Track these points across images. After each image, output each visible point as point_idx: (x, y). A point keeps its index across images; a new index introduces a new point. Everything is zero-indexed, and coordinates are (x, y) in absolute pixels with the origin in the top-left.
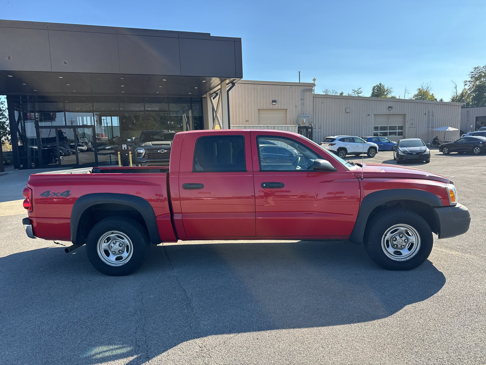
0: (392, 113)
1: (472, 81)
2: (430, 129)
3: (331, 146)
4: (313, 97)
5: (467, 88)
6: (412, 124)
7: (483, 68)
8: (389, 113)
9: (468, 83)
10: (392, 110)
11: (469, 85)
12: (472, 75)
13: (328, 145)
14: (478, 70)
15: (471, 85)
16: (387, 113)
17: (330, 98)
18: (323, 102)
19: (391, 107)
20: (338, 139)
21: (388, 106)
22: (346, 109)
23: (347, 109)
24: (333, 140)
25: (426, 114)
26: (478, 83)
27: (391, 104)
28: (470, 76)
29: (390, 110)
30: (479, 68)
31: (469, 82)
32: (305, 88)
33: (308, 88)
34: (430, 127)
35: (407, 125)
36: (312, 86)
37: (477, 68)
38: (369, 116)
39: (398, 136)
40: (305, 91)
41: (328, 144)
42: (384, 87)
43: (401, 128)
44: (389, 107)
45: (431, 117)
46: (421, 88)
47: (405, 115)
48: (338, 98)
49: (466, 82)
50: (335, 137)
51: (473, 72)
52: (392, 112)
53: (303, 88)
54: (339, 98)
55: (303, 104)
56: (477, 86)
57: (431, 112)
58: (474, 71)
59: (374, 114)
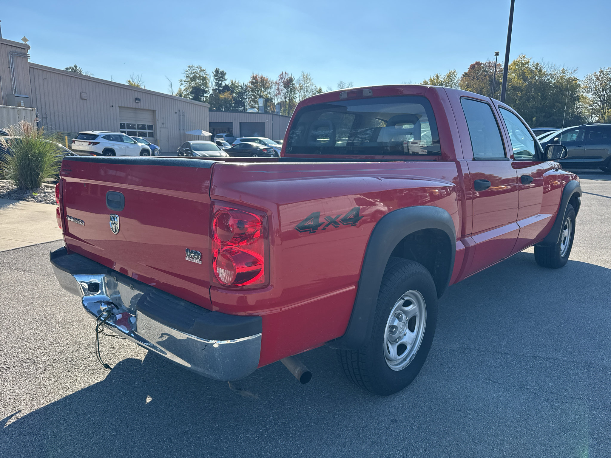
0: (139, 107)
1: (187, 81)
2: (182, 131)
3: (93, 145)
4: (29, 67)
5: (183, 88)
6: (163, 124)
7: (197, 68)
8: (137, 107)
9: (184, 83)
10: (139, 104)
11: (185, 86)
12: (187, 74)
13: (88, 143)
14: (193, 69)
15: (187, 86)
16: (134, 107)
17: (56, 73)
18: (46, 78)
19: (139, 100)
20: (101, 135)
21: (134, 98)
22: (81, 93)
23: (83, 94)
24: (95, 137)
25: (176, 113)
26: (193, 84)
27: (138, 96)
28: (185, 75)
29: (137, 103)
30: (194, 68)
31: (185, 81)
32: (14, 49)
33: (19, 50)
34: (182, 128)
35: (158, 125)
36: (26, 50)
37: (191, 67)
38: (112, 107)
39: (149, 137)
40: (13, 54)
41: (86, 142)
42: (81, 71)
43: (150, 127)
44: (136, 99)
45: (181, 116)
46: (131, 81)
47: (154, 112)
48: (68, 76)
49: (182, 81)
50: (96, 133)
51: (187, 71)
52: (140, 105)
53: (9, 49)
54: (70, 76)
55: (14, 76)
56: (194, 88)
57: (181, 110)
58: (189, 69)
59: (119, 106)
